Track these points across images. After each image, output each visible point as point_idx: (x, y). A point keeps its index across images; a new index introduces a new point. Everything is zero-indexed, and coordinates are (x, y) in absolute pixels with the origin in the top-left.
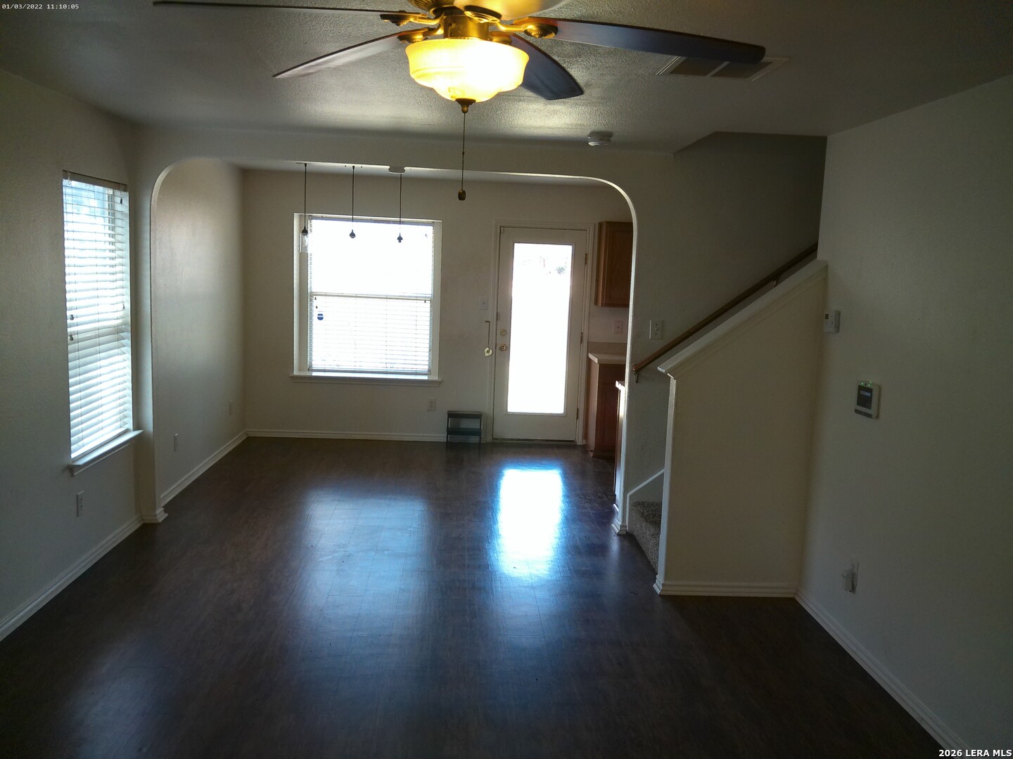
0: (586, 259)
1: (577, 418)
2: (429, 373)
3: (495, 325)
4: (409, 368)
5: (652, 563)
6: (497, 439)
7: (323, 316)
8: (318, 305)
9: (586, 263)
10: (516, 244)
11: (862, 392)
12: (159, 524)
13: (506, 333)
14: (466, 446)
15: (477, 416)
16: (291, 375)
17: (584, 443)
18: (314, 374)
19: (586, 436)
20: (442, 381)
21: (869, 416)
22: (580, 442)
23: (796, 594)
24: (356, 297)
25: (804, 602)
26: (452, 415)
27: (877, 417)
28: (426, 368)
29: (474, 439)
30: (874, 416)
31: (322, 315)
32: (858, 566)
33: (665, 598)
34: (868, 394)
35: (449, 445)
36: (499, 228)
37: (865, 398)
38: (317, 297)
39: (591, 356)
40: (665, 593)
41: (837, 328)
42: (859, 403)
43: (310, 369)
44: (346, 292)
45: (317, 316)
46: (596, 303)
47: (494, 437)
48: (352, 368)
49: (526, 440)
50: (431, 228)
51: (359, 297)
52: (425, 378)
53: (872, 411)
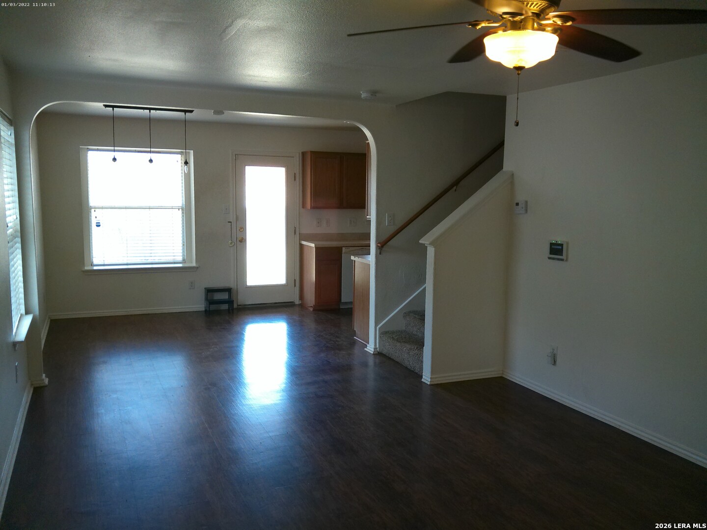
0: (295, 177)
1: (295, 286)
2: (184, 261)
3: (235, 224)
4: (170, 259)
5: (409, 367)
6: (240, 305)
7: (101, 224)
8: (95, 216)
9: (295, 180)
10: (246, 167)
11: (553, 247)
12: (46, 386)
13: (243, 229)
14: (218, 312)
15: (229, 290)
16: (83, 269)
17: (300, 302)
18: (95, 268)
19: (301, 297)
20: (199, 267)
21: (562, 260)
22: (297, 302)
23: (503, 374)
24: (126, 208)
25: (510, 377)
26: (209, 291)
27: (567, 260)
28: (180, 259)
29: (225, 307)
30: (565, 259)
31: (99, 223)
32: (557, 349)
33: (436, 387)
34: (560, 247)
35: (208, 313)
36: (234, 155)
37: (556, 250)
38: (96, 210)
39: (304, 243)
40: (433, 383)
41: (526, 211)
42: (551, 253)
43: (92, 265)
44: (117, 205)
45: (96, 224)
46: (304, 206)
47: (239, 304)
48: (125, 262)
49: (261, 304)
50: (179, 156)
51: (128, 208)
52: (180, 265)
53: (564, 257)
